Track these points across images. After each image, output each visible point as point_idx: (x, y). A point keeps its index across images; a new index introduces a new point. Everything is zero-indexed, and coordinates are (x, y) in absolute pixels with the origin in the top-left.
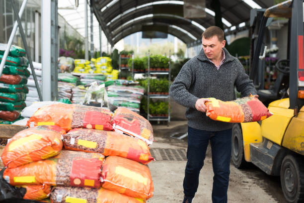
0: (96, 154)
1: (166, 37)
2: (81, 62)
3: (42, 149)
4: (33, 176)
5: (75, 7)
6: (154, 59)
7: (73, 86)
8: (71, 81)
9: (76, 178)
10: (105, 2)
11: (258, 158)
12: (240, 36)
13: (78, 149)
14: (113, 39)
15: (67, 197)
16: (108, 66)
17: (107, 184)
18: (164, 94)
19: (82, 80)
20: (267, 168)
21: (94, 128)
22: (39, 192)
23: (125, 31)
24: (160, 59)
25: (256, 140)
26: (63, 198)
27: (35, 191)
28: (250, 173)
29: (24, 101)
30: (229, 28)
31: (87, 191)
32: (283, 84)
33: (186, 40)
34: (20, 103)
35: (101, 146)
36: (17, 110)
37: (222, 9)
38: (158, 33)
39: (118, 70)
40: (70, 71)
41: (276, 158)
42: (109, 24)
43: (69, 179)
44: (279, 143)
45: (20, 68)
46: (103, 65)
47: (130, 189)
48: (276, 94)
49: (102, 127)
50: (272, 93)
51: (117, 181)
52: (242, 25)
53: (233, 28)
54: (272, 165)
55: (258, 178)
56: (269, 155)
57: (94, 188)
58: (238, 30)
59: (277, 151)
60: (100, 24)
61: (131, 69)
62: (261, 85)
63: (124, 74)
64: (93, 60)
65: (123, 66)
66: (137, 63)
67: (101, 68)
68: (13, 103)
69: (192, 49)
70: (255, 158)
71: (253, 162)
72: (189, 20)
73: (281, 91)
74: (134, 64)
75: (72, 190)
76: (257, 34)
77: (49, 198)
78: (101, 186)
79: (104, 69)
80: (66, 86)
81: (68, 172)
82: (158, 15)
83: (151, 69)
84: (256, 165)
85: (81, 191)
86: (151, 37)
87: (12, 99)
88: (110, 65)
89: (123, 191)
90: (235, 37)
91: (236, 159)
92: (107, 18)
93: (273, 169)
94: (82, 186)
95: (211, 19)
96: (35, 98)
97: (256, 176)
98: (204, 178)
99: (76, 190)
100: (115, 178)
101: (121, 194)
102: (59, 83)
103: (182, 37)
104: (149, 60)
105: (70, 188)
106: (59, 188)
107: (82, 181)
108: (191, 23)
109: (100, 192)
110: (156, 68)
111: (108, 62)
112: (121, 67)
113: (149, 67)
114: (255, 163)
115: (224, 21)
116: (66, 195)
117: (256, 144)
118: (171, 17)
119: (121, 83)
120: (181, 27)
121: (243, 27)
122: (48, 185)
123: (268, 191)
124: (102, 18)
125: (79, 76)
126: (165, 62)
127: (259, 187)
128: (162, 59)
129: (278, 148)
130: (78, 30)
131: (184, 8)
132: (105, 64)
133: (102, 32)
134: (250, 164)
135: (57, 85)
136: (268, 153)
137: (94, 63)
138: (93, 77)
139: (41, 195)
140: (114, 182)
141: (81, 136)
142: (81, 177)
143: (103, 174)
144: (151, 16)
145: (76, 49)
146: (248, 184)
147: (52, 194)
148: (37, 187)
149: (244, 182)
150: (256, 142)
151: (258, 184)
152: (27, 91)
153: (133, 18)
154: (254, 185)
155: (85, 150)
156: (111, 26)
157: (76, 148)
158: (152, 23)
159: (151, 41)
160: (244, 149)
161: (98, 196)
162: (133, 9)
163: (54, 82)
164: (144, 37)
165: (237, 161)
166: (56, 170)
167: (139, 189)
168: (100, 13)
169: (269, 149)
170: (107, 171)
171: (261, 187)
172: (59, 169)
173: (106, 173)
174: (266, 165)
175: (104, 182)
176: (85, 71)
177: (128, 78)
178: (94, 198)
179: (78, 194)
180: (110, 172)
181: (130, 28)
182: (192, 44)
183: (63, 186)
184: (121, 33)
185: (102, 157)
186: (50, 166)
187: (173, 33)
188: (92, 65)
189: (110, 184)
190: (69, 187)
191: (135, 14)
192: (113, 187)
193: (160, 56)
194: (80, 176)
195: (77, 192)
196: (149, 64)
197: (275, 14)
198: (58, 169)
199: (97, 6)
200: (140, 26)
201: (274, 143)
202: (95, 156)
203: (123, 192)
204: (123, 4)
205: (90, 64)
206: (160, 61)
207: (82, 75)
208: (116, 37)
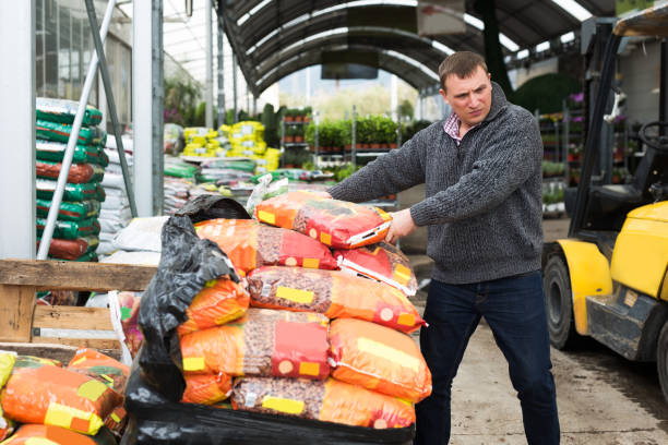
0: (314, 314)
1: (374, 76)
2: (197, 133)
3: (218, 305)
4: (200, 356)
5: (183, 16)
6: (365, 125)
7: (190, 184)
8: (183, 173)
9: (284, 359)
10: (249, 5)
11: (605, 326)
12: (539, 70)
13: (277, 305)
14: (259, 83)
15: (266, 398)
16: (257, 141)
17: (343, 372)
18: (387, 197)
19: (204, 171)
20: (626, 348)
21: (300, 265)
22: (210, 389)
23: (283, 65)
24: (378, 124)
25: (599, 290)
26: (258, 399)
27: (202, 386)
28: (585, 358)
29: (97, 216)
30: (515, 54)
31: (304, 386)
32: (655, 173)
33: (418, 81)
34: (89, 223)
35: (323, 299)
36: (83, 236)
37: (500, 14)
38: (355, 68)
39: (279, 148)
40: (175, 153)
41: (647, 324)
42: (252, 49)
43: (269, 361)
44: (654, 293)
45: (91, 149)
46: (247, 140)
47: (388, 379)
48: (640, 193)
49: (316, 263)
50: (632, 192)
51: (364, 366)
52: (543, 47)
53: (524, 54)
54: (638, 340)
55: (605, 369)
56: (633, 320)
57: (316, 380)
58: (534, 58)
59: (649, 308)
60: (234, 52)
61: (312, 147)
62: (605, 175)
63: (292, 157)
64: (223, 128)
65: (289, 139)
66: (326, 134)
67: (242, 145)
68: (77, 222)
69: (430, 101)
70: (600, 326)
71: (593, 336)
72: (425, 39)
73: (653, 186)
74: (320, 135)
75: (274, 383)
76: (598, 69)
77: (228, 400)
78: (331, 376)
79: (248, 148)
80: (175, 184)
81: (267, 349)
82: (359, 29)
83: (359, 145)
84: (602, 341)
85: (292, 386)
86: (338, 77)
87: (75, 214)
88: (260, 139)
89: (374, 384)
90: (528, 73)
91: (556, 331)
92: (248, 38)
93: (639, 347)
94: (293, 377)
95: (475, 35)
96: (114, 212)
97: (599, 365)
98: (492, 371)
99: (281, 383)
100: (359, 359)
101: (369, 390)
102: (166, 179)
103: (408, 75)
104: (354, 126)
105: (270, 380)
106: (249, 379)
107: (296, 365)
108: (431, 46)
109: (329, 386)
110: (370, 143)
111: (257, 131)
112: (286, 142)
113: (353, 142)
114: (599, 338)
115: (504, 40)
116: (263, 393)
117: (598, 297)
118: (385, 33)
119: (296, 177)
120: (406, 54)
121: (545, 51)
122: (228, 374)
123: (631, 394)
124: (239, 38)
125: (198, 164)
126: (388, 131)
127: (609, 386)
128: (384, 123)
129: (652, 304)
130: (185, 66)
131: (419, 13)
132: (252, 136)
133: (238, 68)
134: (588, 339)
135: (162, 183)
136: (629, 314)
137: (226, 134)
138: (228, 164)
139: (213, 395)
140: (356, 366)
141: (282, 280)
142: (294, 358)
143: (335, 351)
144: (344, 30)
145: (182, 106)
146: (586, 381)
147: (236, 391)
148: (205, 379)
149: (577, 377)
150: (599, 293)
151: (607, 382)
152: (102, 198)
153: (303, 38)
154: (599, 382)
155: (291, 307)
156: (257, 54)
157: (274, 304)
158: (345, 47)
159: (338, 85)
160: (575, 308)
161: (326, 395)
162: (306, 17)
163: (157, 178)
164: (326, 75)
165: (557, 335)
166: (245, 346)
167: (406, 381)
168: (235, 28)
169: (628, 307)
170: (341, 345)
171: (614, 387)
172: (252, 342)
173: (340, 350)
174: (624, 341)
175: (337, 367)
176: (207, 152)
177: (304, 167)
178: (317, 399)
179: (288, 390)
180: (349, 348)
181: (296, 58)
182: (430, 90)
183: (257, 376)
184: (274, 70)
185: (324, 320)
186: (232, 337)
187: (389, 66)
188: (223, 140)
189: (348, 372)
190: (268, 377)
191: (307, 28)
192: (355, 377)
193: (378, 118)
194: (291, 355)
195: (284, 388)
196: (354, 135)
197: (636, 30)
198: (248, 343)
199: (230, 14)
200: (318, 54)
201: (640, 294)
202: (313, 318)
203: (374, 386)
204: (282, 9)
205: (219, 136)
206: (378, 128)
207: (205, 160)
208: (265, 77)
